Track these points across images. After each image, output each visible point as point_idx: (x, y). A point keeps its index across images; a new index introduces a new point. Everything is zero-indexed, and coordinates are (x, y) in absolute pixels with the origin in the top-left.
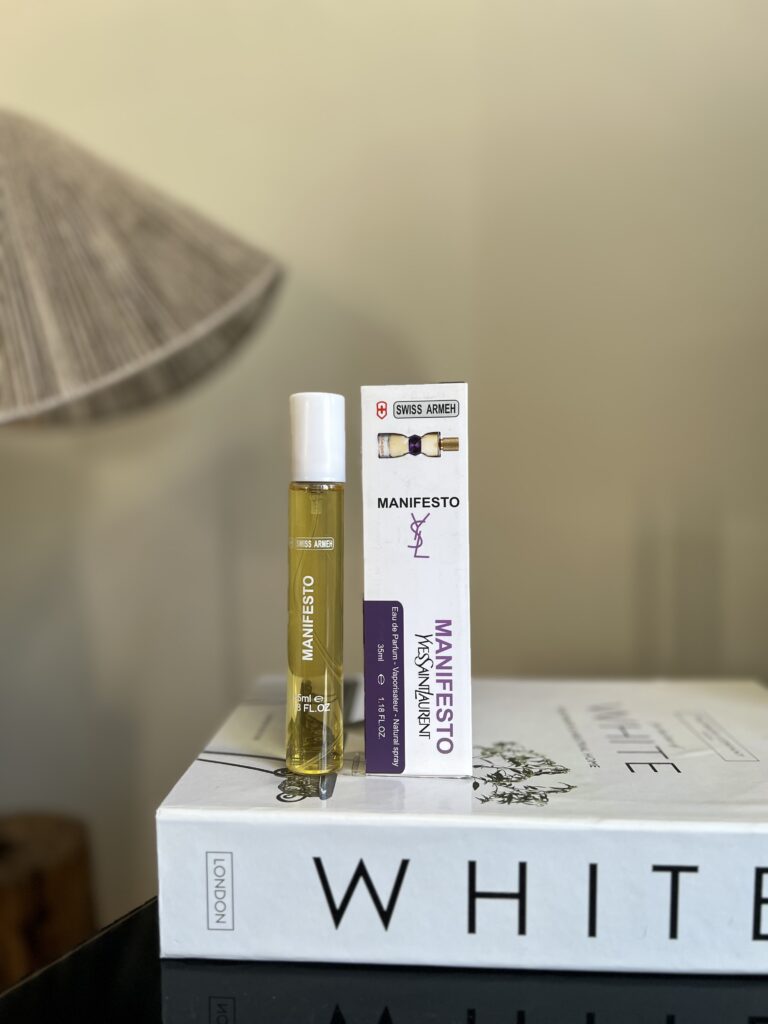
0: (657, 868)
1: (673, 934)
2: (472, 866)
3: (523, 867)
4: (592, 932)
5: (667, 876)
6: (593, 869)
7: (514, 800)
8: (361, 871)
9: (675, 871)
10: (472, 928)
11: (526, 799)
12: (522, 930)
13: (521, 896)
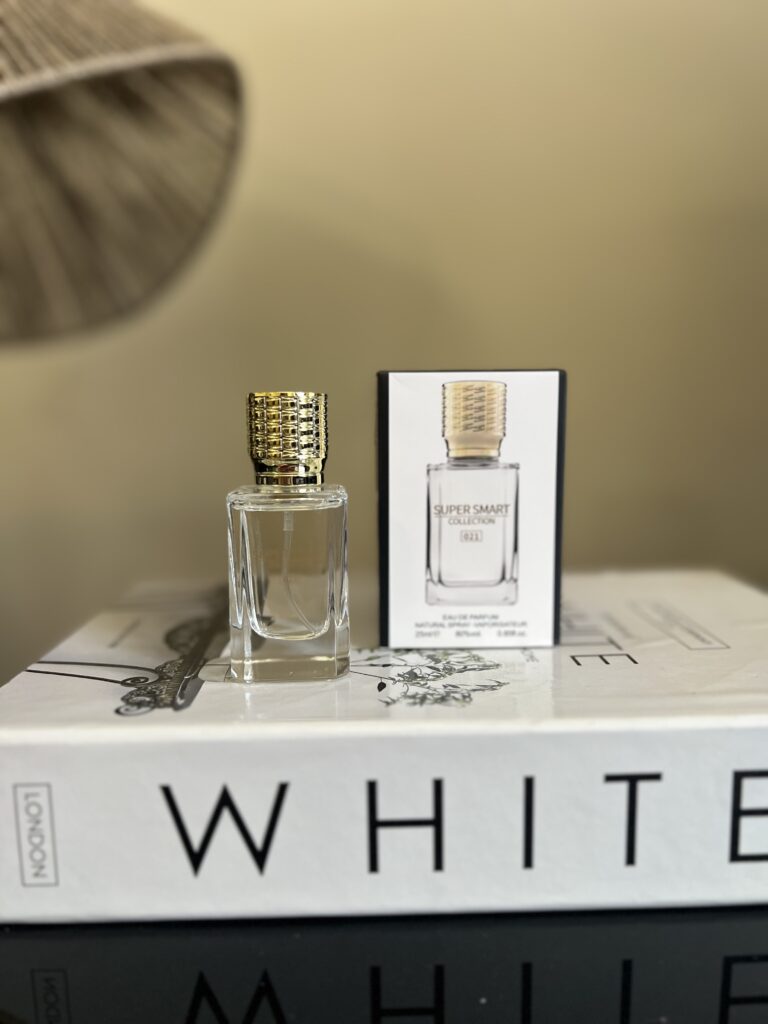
0: (610, 778)
1: (631, 859)
2: (372, 787)
3: (438, 786)
4: (528, 862)
5: (622, 788)
6: (529, 783)
7: (428, 701)
8: (225, 801)
9: (633, 780)
10: (374, 866)
11: (443, 699)
12: (439, 864)
13: (437, 823)
